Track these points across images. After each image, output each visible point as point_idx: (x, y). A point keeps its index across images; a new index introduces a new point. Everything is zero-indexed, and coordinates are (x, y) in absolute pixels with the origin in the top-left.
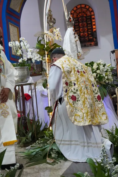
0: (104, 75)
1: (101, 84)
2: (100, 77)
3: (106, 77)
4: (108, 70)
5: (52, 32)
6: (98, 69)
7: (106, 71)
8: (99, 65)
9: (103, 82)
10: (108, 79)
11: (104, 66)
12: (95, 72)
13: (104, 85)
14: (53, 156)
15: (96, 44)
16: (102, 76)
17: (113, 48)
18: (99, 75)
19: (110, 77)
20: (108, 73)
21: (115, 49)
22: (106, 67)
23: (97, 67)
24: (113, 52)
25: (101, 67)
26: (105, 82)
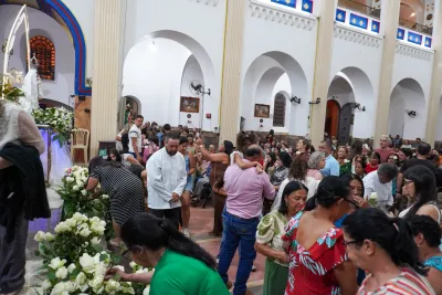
0: (65, 123)
1: (61, 132)
3: (66, 126)
4: (68, 118)
5: (14, 75)
6: (59, 117)
8: (60, 112)
9: (62, 130)
11: (66, 114)
12: (56, 119)
13: (63, 133)
15: (53, 79)
16: (62, 124)
17: (73, 93)
18: (59, 123)
19: (70, 126)
20: (69, 121)
23: (59, 114)
24: (73, 96)
25: (63, 115)
26: (64, 130)
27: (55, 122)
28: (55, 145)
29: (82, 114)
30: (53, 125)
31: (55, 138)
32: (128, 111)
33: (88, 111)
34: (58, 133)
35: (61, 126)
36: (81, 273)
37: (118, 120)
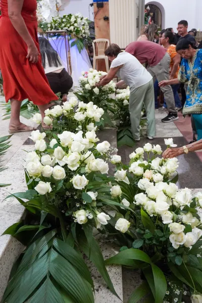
0: (81, 29)
1: (78, 38)
2: (77, 30)
3: (83, 31)
4: (85, 23)
6: (75, 22)
7: (84, 25)
8: (76, 17)
9: (80, 36)
10: (85, 33)
11: (82, 19)
12: (73, 25)
13: (81, 39)
14: (29, 108)
16: (79, 29)
18: (76, 28)
19: (87, 31)
20: (85, 27)
21: (94, 1)
22: (83, 20)
23: (75, 19)
24: (92, 5)
25: (79, 20)
26: (82, 36)
27: (72, 28)
28: (74, 51)
29: (102, 23)
30: (71, 31)
31: (73, 44)
32: (147, 15)
33: (107, 19)
34: (75, 39)
35: (78, 32)
36: (59, 148)
37: (138, 27)
